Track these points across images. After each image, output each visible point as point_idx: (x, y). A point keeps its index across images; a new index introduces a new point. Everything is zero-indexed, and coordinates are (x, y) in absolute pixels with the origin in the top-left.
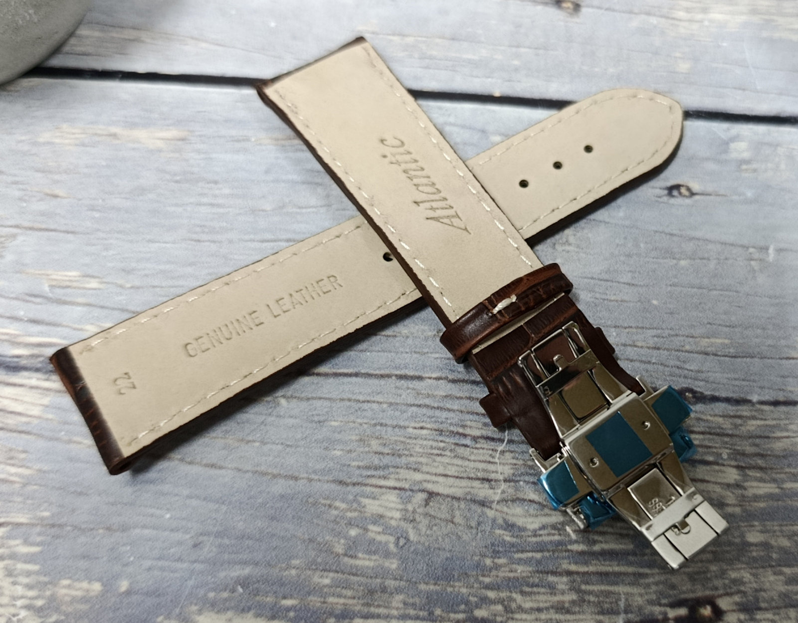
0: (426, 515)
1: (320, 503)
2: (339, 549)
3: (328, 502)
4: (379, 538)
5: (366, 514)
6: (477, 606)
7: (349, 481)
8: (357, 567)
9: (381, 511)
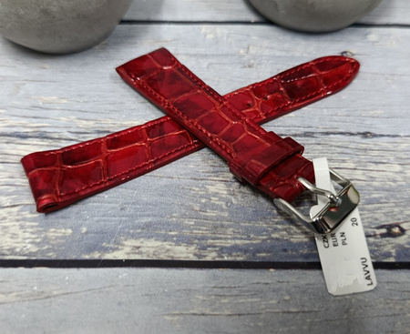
0: (240, 192)
1: (185, 188)
3: (189, 188)
4: (217, 203)
5: (209, 193)
6: (272, 232)
7: (199, 178)
8: (207, 216)
9: (217, 191)
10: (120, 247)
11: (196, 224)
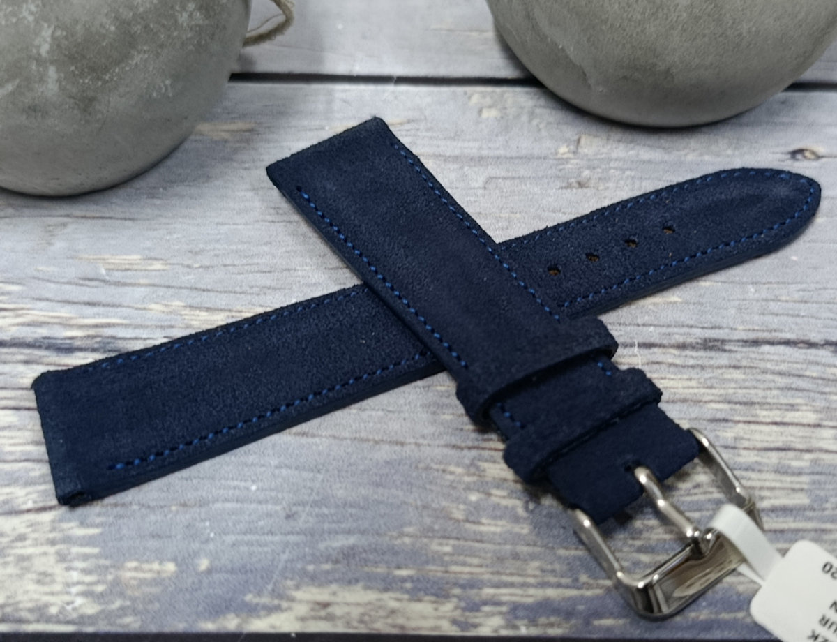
1: (431, 468)
2: (459, 515)
3: (442, 467)
4: (504, 502)
5: (487, 479)
7: (463, 445)
8: (481, 533)
9: (503, 474)
10: (285, 604)
11: (457, 551)
